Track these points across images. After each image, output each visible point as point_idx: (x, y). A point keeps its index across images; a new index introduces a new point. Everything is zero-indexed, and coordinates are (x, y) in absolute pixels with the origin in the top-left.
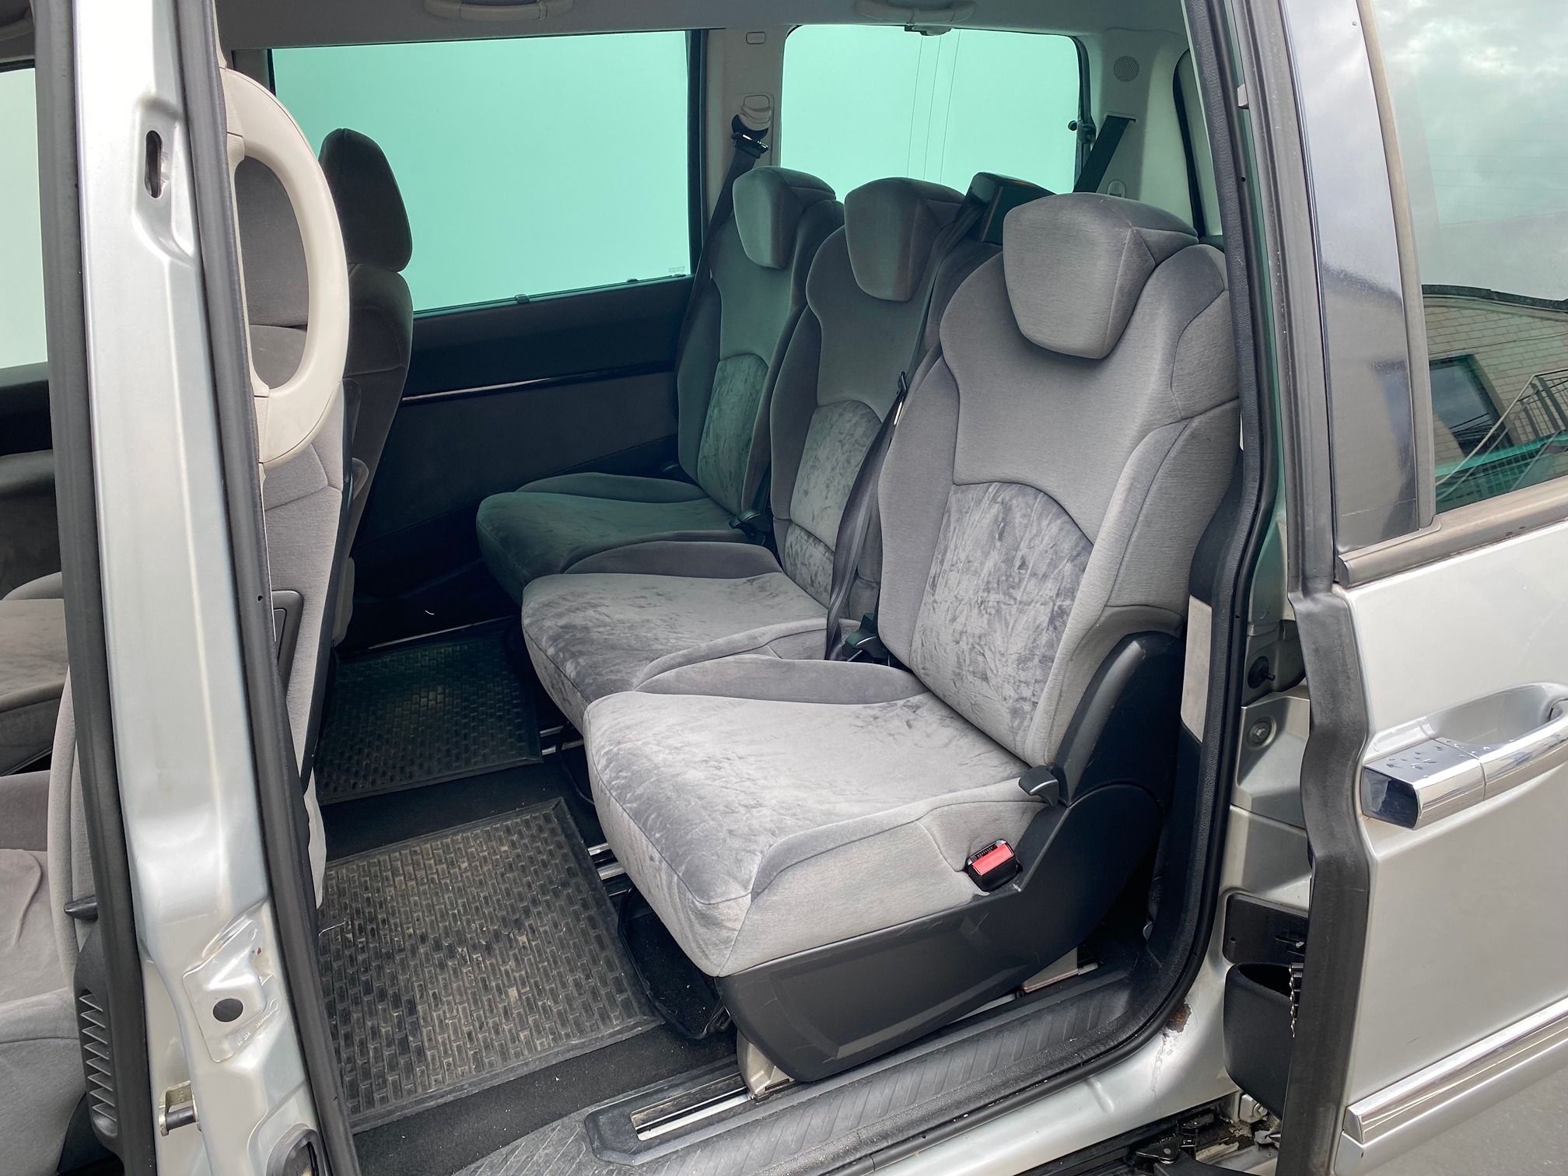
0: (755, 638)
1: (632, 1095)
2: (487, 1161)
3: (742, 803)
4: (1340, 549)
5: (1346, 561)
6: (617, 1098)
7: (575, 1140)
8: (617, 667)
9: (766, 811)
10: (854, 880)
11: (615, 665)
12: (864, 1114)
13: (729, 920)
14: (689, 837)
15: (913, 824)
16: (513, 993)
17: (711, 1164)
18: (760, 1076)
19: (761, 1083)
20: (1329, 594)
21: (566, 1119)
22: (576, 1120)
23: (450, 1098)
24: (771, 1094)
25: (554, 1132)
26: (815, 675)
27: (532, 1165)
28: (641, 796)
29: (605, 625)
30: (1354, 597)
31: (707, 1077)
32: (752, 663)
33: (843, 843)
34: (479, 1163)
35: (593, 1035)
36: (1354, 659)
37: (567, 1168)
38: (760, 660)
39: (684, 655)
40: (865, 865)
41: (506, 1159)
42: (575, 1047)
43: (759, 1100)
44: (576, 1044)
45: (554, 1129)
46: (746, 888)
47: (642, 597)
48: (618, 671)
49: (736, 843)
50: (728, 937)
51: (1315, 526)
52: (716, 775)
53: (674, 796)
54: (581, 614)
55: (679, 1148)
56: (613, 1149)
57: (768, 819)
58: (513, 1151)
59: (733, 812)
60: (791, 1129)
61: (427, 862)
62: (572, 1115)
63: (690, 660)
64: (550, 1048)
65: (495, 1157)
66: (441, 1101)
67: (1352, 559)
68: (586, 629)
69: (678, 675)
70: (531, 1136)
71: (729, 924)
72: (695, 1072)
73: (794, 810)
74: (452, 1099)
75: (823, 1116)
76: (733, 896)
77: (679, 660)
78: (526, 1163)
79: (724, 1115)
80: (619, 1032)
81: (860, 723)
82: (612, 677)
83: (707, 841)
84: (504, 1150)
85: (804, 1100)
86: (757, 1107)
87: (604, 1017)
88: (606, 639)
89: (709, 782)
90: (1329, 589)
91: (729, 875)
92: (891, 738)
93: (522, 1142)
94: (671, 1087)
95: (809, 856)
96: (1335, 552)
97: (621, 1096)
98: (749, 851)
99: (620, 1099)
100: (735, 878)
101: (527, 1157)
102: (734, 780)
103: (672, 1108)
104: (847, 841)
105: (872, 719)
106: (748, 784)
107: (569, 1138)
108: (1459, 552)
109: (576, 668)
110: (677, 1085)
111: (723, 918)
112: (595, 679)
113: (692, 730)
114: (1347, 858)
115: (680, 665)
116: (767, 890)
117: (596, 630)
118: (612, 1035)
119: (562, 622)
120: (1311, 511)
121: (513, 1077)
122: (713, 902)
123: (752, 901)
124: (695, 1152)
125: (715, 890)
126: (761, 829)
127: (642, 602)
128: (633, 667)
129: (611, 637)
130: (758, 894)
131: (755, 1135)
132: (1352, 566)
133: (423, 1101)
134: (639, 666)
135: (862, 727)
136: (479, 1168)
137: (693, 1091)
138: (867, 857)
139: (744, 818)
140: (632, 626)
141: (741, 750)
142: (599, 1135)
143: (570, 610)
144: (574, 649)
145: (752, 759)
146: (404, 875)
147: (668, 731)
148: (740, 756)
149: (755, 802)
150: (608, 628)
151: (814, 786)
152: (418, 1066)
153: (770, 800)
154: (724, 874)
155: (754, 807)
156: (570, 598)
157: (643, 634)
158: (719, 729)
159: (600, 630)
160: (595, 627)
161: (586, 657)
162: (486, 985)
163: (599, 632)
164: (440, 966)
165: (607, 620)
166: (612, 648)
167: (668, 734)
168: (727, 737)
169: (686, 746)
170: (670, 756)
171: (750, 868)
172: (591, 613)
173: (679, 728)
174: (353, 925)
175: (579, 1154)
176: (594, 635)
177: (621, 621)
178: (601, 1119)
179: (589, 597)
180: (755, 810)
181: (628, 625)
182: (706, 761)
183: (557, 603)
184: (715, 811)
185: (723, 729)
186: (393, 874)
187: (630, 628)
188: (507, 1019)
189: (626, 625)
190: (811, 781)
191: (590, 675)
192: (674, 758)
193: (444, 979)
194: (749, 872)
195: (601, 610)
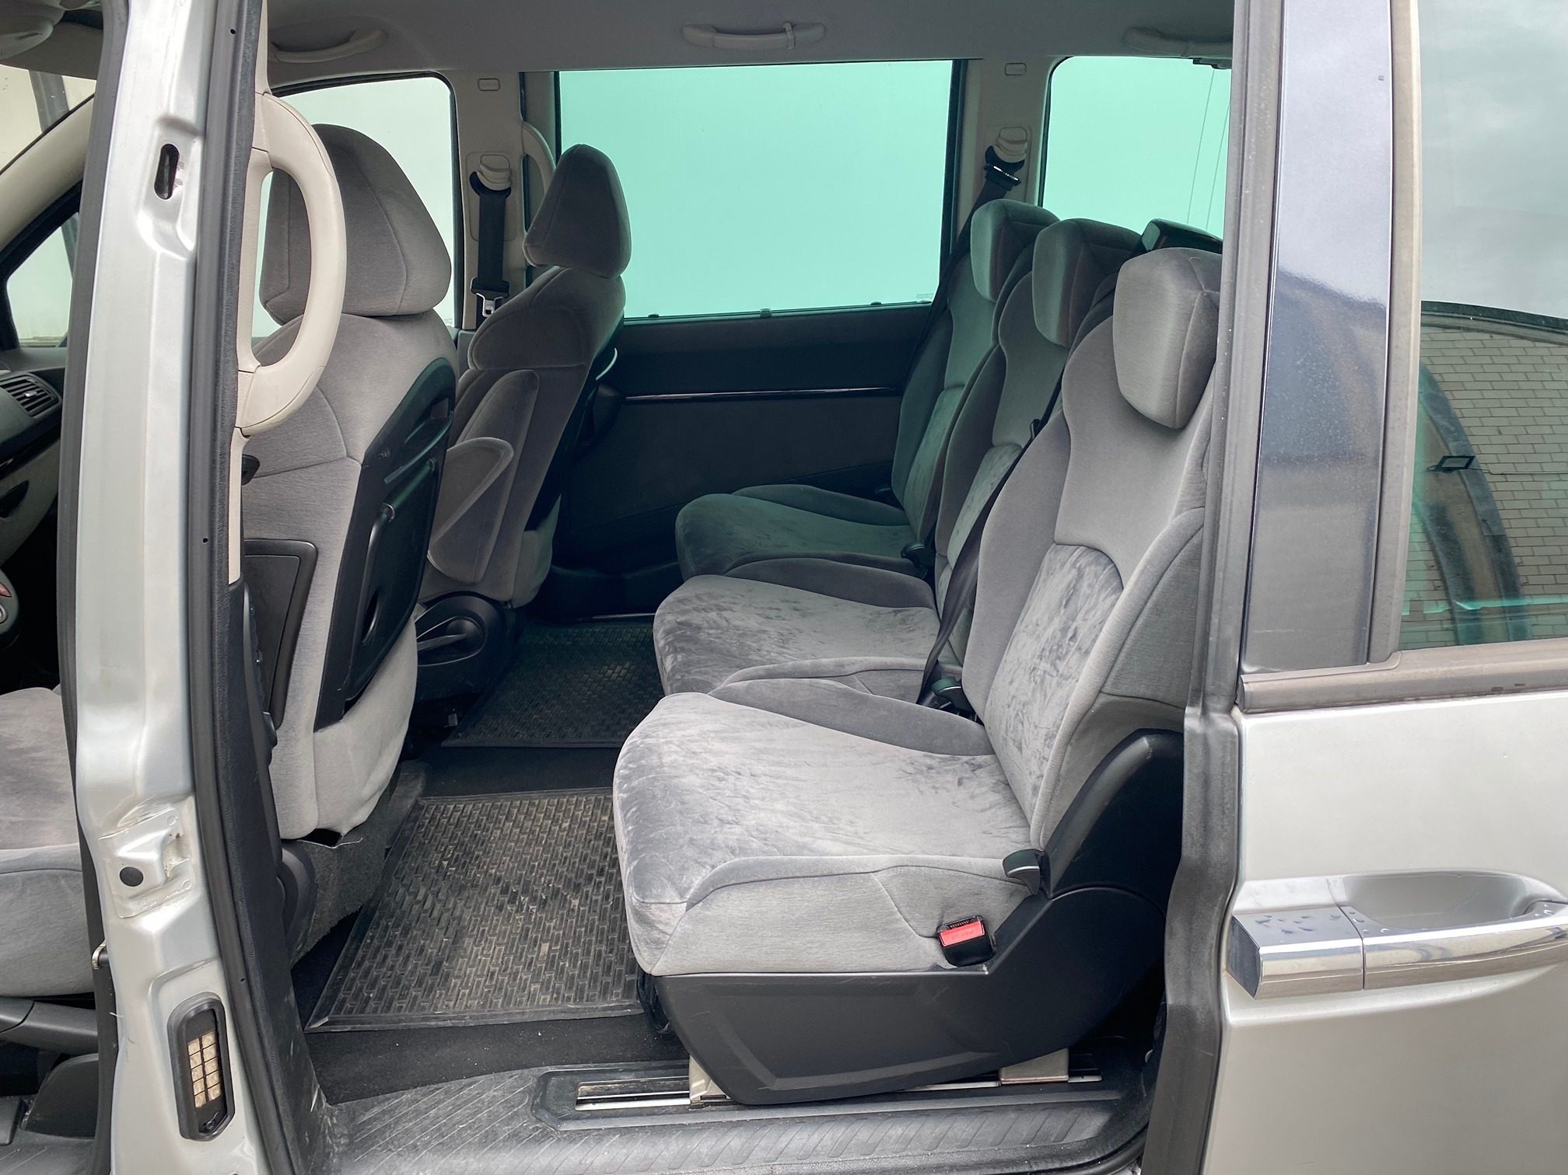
0: (843, 666)
1: (592, 1067)
2: (445, 1086)
3: (720, 817)
4: (1245, 668)
5: (1247, 683)
6: (578, 1066)
7: (522, 1092)
8: (707, 669)
9: (738, 830)
10: (793, 915)
11: (706, 666)
12: (785, 1151)
13: (660, 922)
14: (652, 836)
15: (867, 875)
16: (545, 947)
17: (624, 1151)
18: (700, 1085)
19: (699, 1091)
20: (1226, 716)
21: (526, 1071)
22: (532, 1075)
23: (449, 1023)
24: (706, 1104)
25: (510, 1079)
26: (886, 713)
27: (478, 1102)
28: (633, 788)
29: (718, 627)
30: (1250, 725)
31: (660, 1071)
32: (825, 689)
33: (786, 876)
34: (440, 1085)
35: (590, 1005)
36: (1234, 794)
37: (503, 1114)
38: (836, 687)
39: (767, 669)
40: (806, 904)
41: (461, 1089)
42: (570, 1011)
43: (696, 1107)
44: (572, 1008)
45: (511, 1077)
46: (682, 896)
47: (776, 609)
48: (706, 673)
49: (690, 852)
50: (659, 939)
51: (1218, 638)
52: (713, 785)
53: (659, 793)
54: (703, 614)
55: (603, 1127)
56: (548, 1110)
57: (735, 837)
58: (471, 1084)
59: (706, 822)
60: (710, 1143)
61: (538, 815)
62: (533, 1069)
63: (771, 675)
64: (549, 1006)
65: (453, 1085)
66: (441, 1023)
67: (1254, 682)
68: (699, 628)
69: (749, 687)
70: (491, 1076)
71: (661, 927)
72: (654, 1064)
73: (768, 835)
74: (451, 1025)
75: (745, 1141)
76: (668, 901)
77: (761, 673)
78: (475, 1097)
79: (656, 1110)
80: (612, 1009)
81: (910, 769)
82: (698, 677)
83: (666, 843)
84: (465, 1081)
85: (734, 1120)
86: (689, 1112)
87: (605, 992)
88: (711, 641)
89: (701, 791)
90: (1229, 711)
91: (669, 879)
92: (933, 791)
93: (481, 1079)
94: (625, 1071)
95: (748, 880)
96: (1240, 671)
97: (581, 1065)
98: (699, 863)
99: (579, 1067)
100: (674, 884)
101: (478, 1094)
102: (728, 793)
103: (618, 1090)
104: (791, 875)
105: (925, 769)
106: (740, 800)
107: (519, 1088)
108: (1417, 698)
109: (673, 663)
110: (631, 1071)
111: (654, 918)
112: (683, 676)
113: (724, 739)
114: (1198, 1014)
115: (761, 677)
116: (701, 903)
117: (707, 631)
118: (605, 1009)
119: (681, 619)
120: (1216, 621)
121: (507, 1020)
122: (646, 901)
123: (687, 910)
124: (614, 1135)
125: (651, 891)
126: (723, 845)
127: (773, 613)
128: (721, 672)
129: (717, 640)
130: (694, 905)
131: (674, 1137)
132: (1252, 690)
133: (429, 1019)
134: (728, 672)
135: (910, 774)
136: (437, 1089)
137: (643, 1080)
138: (811, 896)
139: (713, 831)
140: (744, 634)
141: (759, 768)
142: (545, 1093)
143: (696, 610)
144: (678, 645)
145: (763, 779)
146: (514, 821)
147: (699, 735)
148: (753, 773)
149: (734, 819)
150: (719, 631)
151: (810, 818)
152: (440, 990)
153: (750, 821)
154: (665, 878)
155: (729, 823)
156: (705, 598)
157: (749, 643)
158: (753, 744)
159: (711, 632)
160: (708, 629)
161: (684, 654)
162: (527, 935)
163: (708, 634)
164: (500, 908)
165: (725, 624)
166: (712, 650)
167: (696, 738)
168: (754, 753)
169: (705, 753)
170: (682, 759)
171: (694, 879)
172: (713, 615)
173: (712, 735)
174: (453, 854)
175: (519, 1104)
176: (703, 636)
177: (737, 628)
178: (554, 1080)
179: (723, 600)
180: (728, 826)
181: (741, 632)
182: (713, 771)
183: (690, 601)
184: (689, 818)
185: (758, 745)
186: (507, 818)
187: (740, 635)
188: (529, 969)
189: (738, 632)
190: (811, 812)
191: (681, 671)
192: (684, 761)
193: (498, 920)
194: (692, 882)
195: (725, 614)
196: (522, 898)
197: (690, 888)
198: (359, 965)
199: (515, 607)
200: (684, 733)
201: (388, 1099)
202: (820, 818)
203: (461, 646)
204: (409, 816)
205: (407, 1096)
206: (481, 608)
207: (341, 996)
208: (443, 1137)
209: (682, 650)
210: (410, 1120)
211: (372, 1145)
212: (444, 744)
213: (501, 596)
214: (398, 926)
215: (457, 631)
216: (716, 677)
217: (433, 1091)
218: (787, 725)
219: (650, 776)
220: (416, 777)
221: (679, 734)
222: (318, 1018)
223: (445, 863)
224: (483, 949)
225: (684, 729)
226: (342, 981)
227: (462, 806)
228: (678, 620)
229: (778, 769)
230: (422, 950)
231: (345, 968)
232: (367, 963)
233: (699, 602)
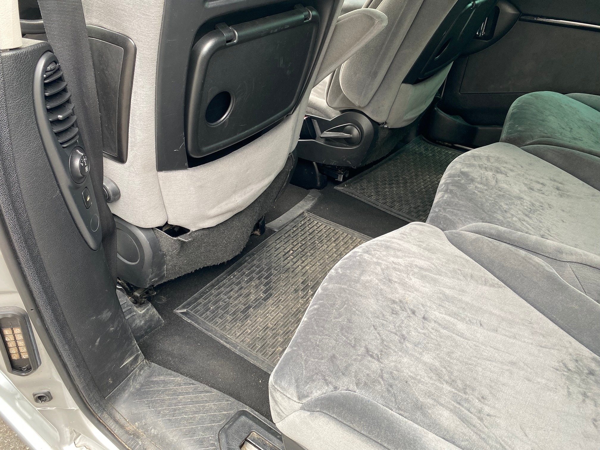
0: (561, 253)
3: (370, 347)
6: (261, 416)
7: (225, 415)
8: (458, 212)
9: (375, 365)
11: (458, 210)
13: (281, 405)
21: (236, 402)
22: (238, 407)
25: (226, 402)
26: (577, 307)
27: (202, 406)
29: (487, 185)
32: (534, 266)
34: (196, 382)
37: (207, 422)
39: (499, 231)
41: (202, 392)
45: (228, 401)
46: (300, 398)
47: (542, 184)
48: (456, 215)
49: (325, 366)
50: (279, 412)
52: (383, 315)
54: (483, 171)
57: (368, 372)
58: (207, 392)
59: (354, 347)
62: (241, 403)
66: (225, 344)
68: (472, 180)
69: (476, 240)
71: (281, 408)
73: (397, 382)
74: (229, 347)
76: (289, 396)
77: (493, 232)
78: (203, 402)
81: (572, 365)
82: (448, 215)
83: (314, 349)
84: (207, 388)
88: (474, 193)
89: (370, 315)
91: (296, 381)
92: (581, 397)
93: (215, 392)
97: (264, 418)
98: (325, 380)
99: (261, 418)
100: (297, 387)
101: (206, 401)
102: (391, 328)
105: (586, 371)
107: (225, 411)
109: (440, 198)
111: (278, 400)
112: (440, 211)
113: (423, 278)
116: (310, 411)
119: (465, 170)
121: (252, 362)
123: (300, 409)
125: (281, 382)
126: (354, 374)
127: (538, 186)
128: (468, 218)
129: (479, 193)
133: (222, 338)
134: (472, 220)
135: (569, 370)
136: (192, 384)
139: (354, 357)
140: (503, 195)
141: (436, 314)
142: (232, 424)
143: (480, 167)
144: (450, 187)
145: (433, 324)
146: (337, 245)
147: (406, 266)
148: (426, 316)
149: (379, 354)
150: (485, 188)
151: (447, 378)
152: (239, 323)
153: (390, 362)
154: (295, 378)
155: (372, 356)
156: (492, 160)
157: (502, 204)
158: (444, 290)
159: (479, 186)
160: (478, 183)
161: (450, 195)
162: (297, 314)
163: (476, 187)
164: (296, 291)
165: (493, 183)
166: (471, 200)
167: (401, 268)
168: (440, 298)
169: (399, 283)
170: (377, 281)
171: (314, 392)
172: (490, 174)
173: (416, 270)
174: (297, 249)
175: (217, 422)
176: (471, 187)
177: (501, 189)
178: (243, 418)
179: (504, 165)
180: (370, 358)
181: (502, 193)
182: (394, 302)
183: (481, 159)
184: (345, 336)
185: (447, 291)
186: (335, 241)
187: (499, 196)
188: (284, 336)
189: (499, 193)
190: (452, 373)
191: (441, 207)
192: (377, 284)
193: (291, 297)
194: (312, 393)
195: (500, 176)
196: (310, 291)
197: (307, 396)
198: (219, 288)
199: (389, 128)
200: (395, 260)
201: (171, 375)
202: (456, 382)
203: (349, 141)
204: (295, 219)
205: (180, 379)
206: (366, 124)
207: (201, 300)
208: (173, 417)
209: (451, 192)
210: (168, 395)
211: (145, 398)
212: (335, 188)
213: (379, 119)
214: (249, 276)
215: (349, 132)
216: (461, 220)
217: (190, 384)
218: (486, 282)
219: (343, 286)
220: (313, 199)
221: (392, 259)
222: (184, 307)
223: (291, 252)
224: (273, 311)
225: (398, 257)
226: (207, 292)
227: (320, 224)
228: (462, 170)
229: (452, 320)
230: (248, 295)
231: (213, 286)
232: (222, 289)
233: (486, 162)
